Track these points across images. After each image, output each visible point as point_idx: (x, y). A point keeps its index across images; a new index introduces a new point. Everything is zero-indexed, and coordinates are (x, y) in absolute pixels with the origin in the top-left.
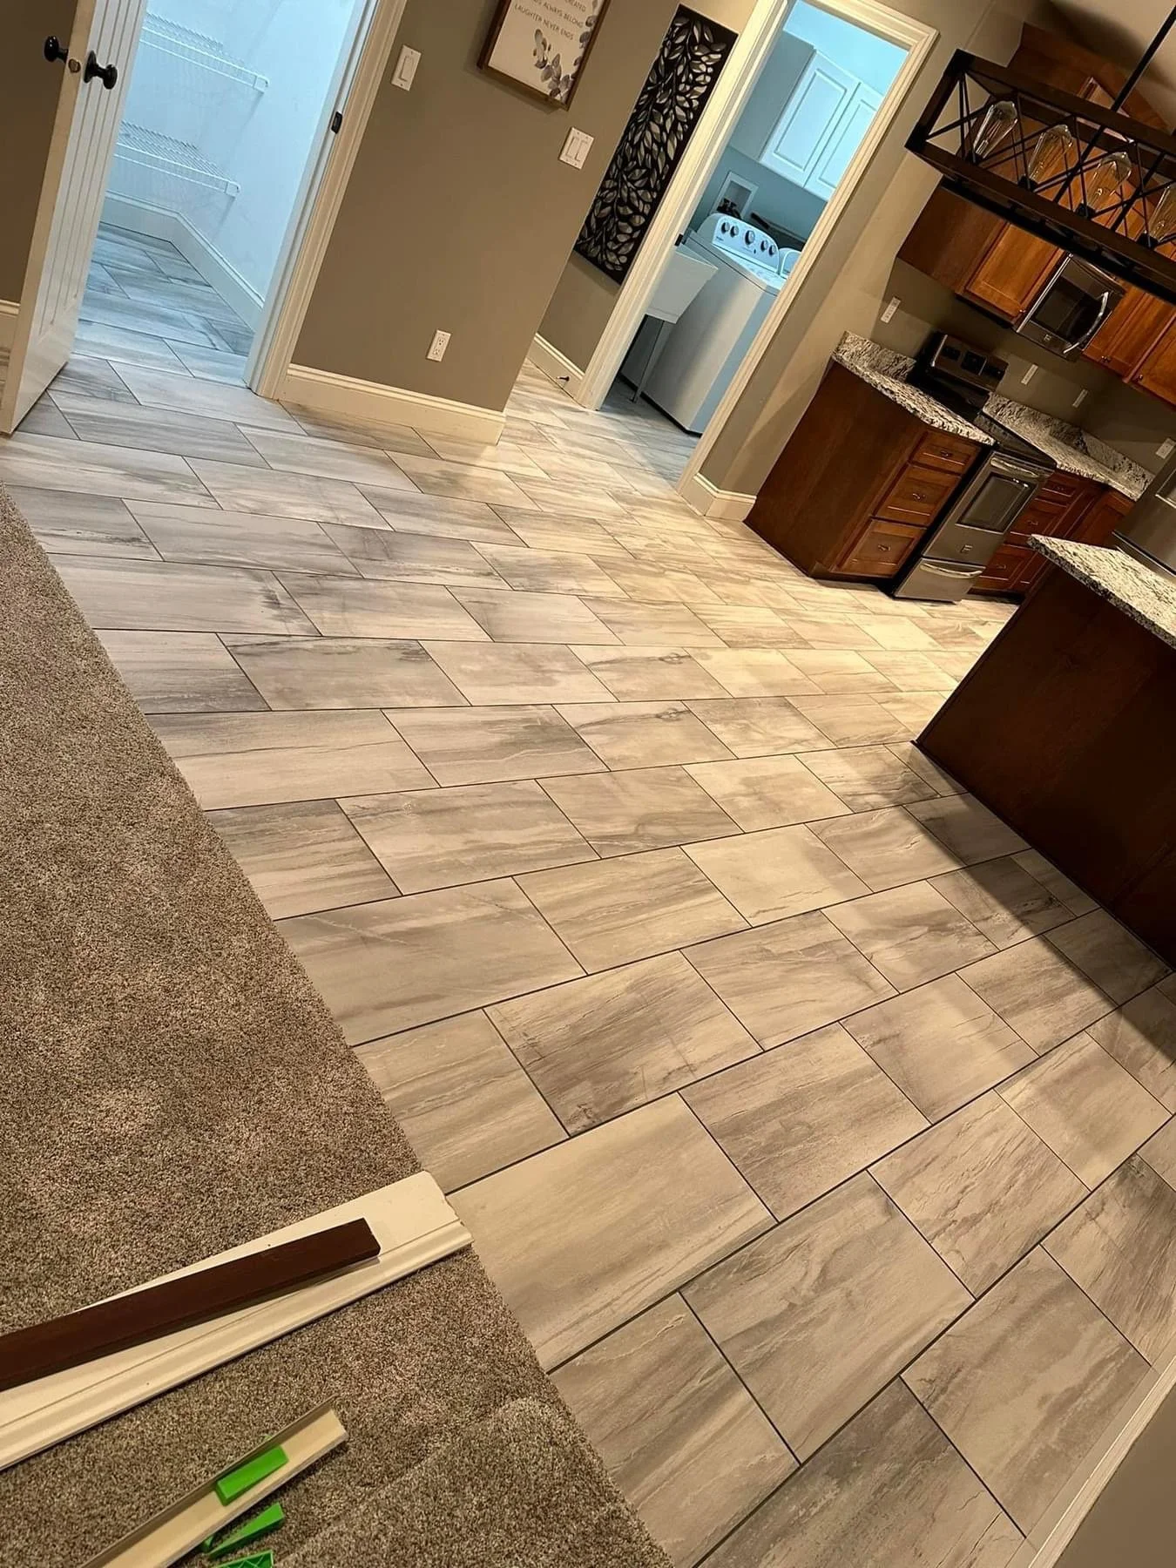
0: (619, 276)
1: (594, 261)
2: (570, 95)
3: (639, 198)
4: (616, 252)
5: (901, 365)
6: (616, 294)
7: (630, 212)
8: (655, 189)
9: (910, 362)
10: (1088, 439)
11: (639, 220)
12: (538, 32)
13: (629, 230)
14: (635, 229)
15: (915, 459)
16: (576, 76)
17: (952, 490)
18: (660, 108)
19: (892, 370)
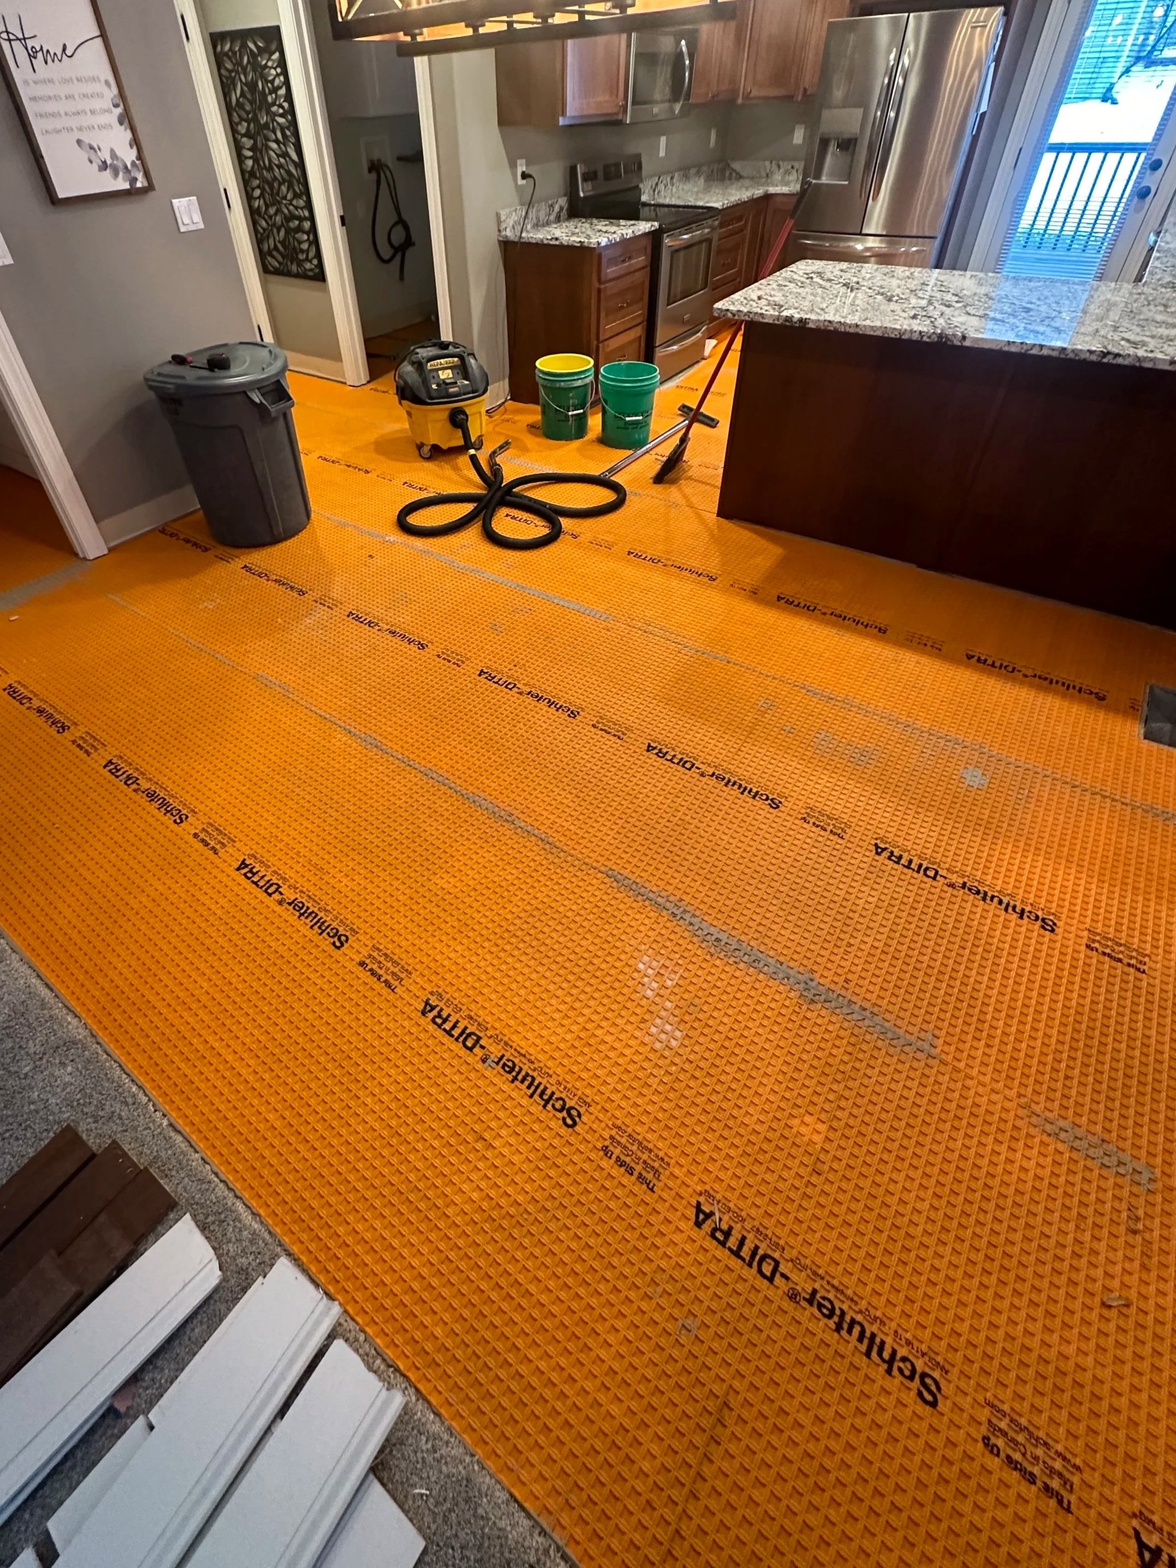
0: (320, 276)
1: (297, 276)
2: (147, 175)
3: (296, 208)
4: (307, 259)
5: (557, 208)
6: (326, 290)
7: (297, 222)
8: (302, 193)
9: (563, 201)
10: (736, 165)
11: (307, 225)
12: (79, 142)
13: (305, 237)
14: (308, 233)
15: (603, 279)
16: (140, 157)
17: (647, 284)
18: (266, 126)
19: (552, 217)
